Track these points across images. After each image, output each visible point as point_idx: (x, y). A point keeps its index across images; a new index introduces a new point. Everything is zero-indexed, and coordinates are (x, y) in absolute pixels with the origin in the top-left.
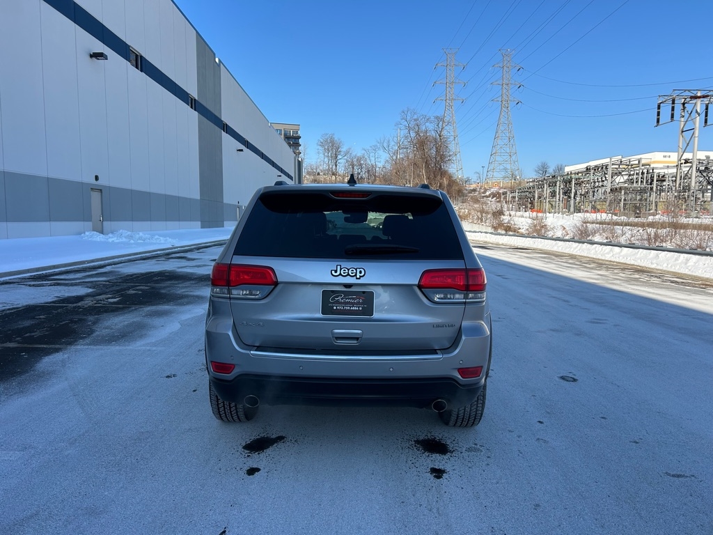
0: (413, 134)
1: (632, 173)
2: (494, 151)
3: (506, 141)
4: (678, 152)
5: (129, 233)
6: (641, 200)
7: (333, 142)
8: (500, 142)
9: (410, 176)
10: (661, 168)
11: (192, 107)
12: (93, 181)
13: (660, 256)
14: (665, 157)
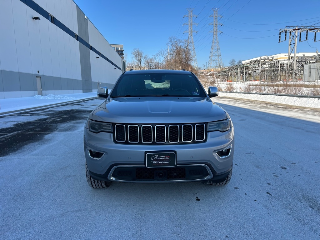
0: (175, 48)
1: (270, 63)
2: (211, 55)
3: (216, 50)
4: (288, 53)
5: (53, 95)
6: (274, 75)
7: (138, 52)
8: (213, 51)
9: (174, 67)
10: (282, 61)
11: (76, 39)
12: (37, 73)
13: (275, 97)
14: (285, 55)
